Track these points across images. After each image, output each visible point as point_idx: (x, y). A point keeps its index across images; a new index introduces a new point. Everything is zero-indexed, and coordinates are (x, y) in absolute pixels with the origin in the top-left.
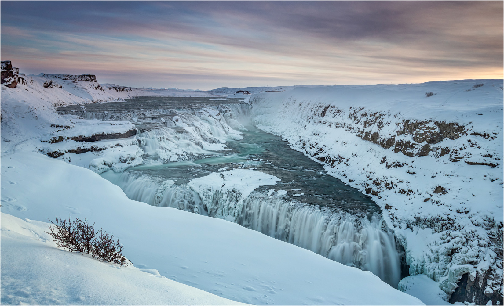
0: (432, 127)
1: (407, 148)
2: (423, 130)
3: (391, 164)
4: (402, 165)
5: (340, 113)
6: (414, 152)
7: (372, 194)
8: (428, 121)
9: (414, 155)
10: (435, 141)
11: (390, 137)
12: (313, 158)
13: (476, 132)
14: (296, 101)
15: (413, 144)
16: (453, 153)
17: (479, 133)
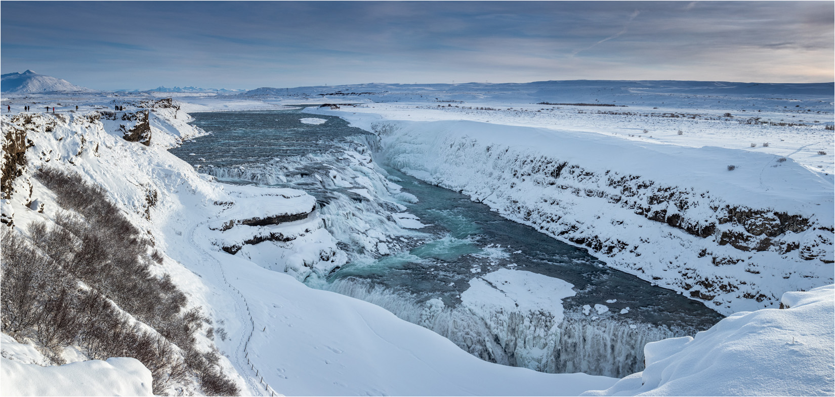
0: (772, 218)
1: (740, 241)
2: (760, 221)
3: (722, 260)
4: (736, 262)
5: (591, 176)
6: (749, 246)
7: (701, 298)
8: (765, 211)
9: (750, 250)
10: (776, 234)
11: (707, 224)
12: (560, 238)
13: (824, 227)
14: (477, 143)
15: (748, 236)
16: (805, 251)
17: (827, 227)
